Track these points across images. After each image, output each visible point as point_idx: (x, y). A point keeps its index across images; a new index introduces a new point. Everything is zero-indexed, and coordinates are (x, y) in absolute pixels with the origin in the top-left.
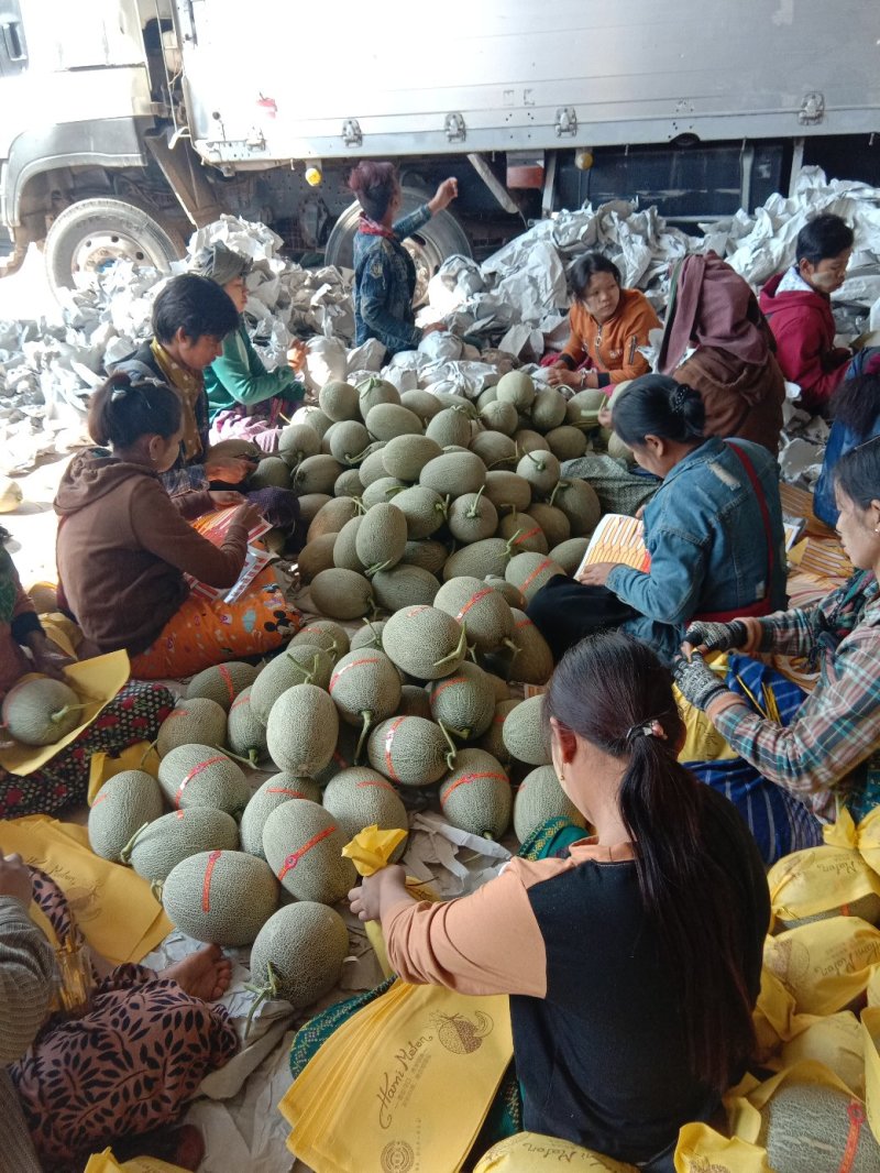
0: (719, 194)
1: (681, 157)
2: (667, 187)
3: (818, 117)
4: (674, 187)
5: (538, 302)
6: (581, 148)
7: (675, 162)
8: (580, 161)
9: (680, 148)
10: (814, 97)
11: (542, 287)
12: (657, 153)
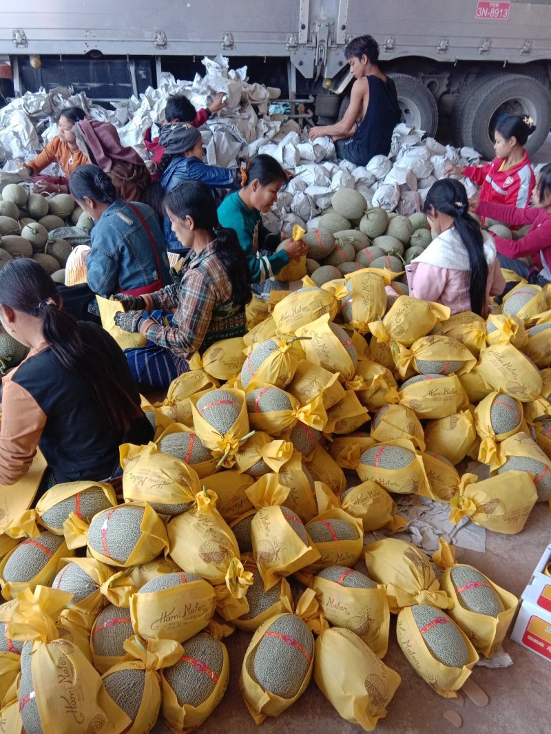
0: (120, 86)
1: (94, 64)
2: (89, 82)
3: (165, 45)
4: (94, 82)
5: (22, 147)
6: (32, 55)
7: (91, 67)
8: (33, 63)
9: (93, 59)
10: (160, 34)
11: (22, 137)
12: (79, 61)
